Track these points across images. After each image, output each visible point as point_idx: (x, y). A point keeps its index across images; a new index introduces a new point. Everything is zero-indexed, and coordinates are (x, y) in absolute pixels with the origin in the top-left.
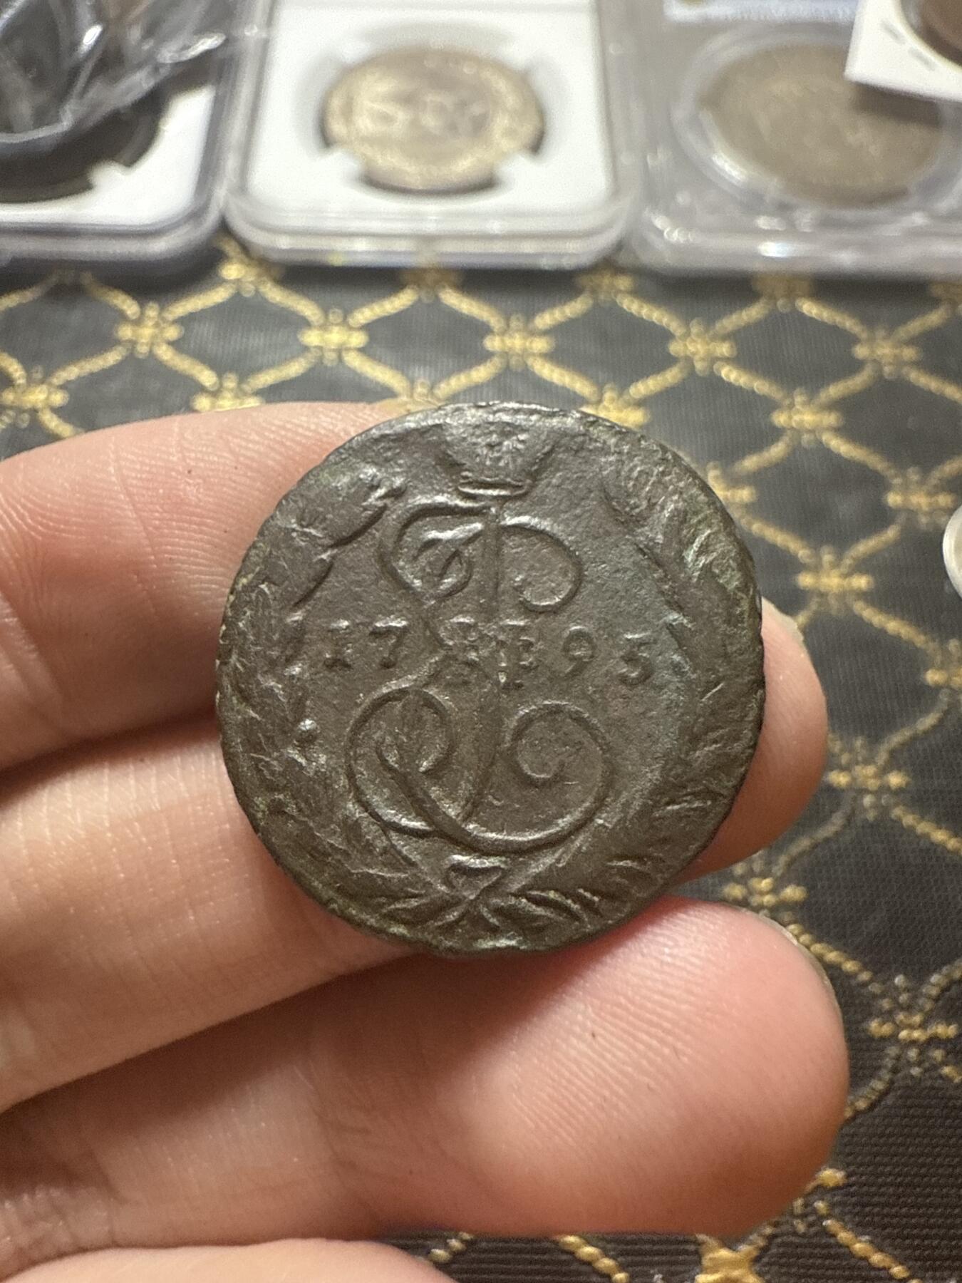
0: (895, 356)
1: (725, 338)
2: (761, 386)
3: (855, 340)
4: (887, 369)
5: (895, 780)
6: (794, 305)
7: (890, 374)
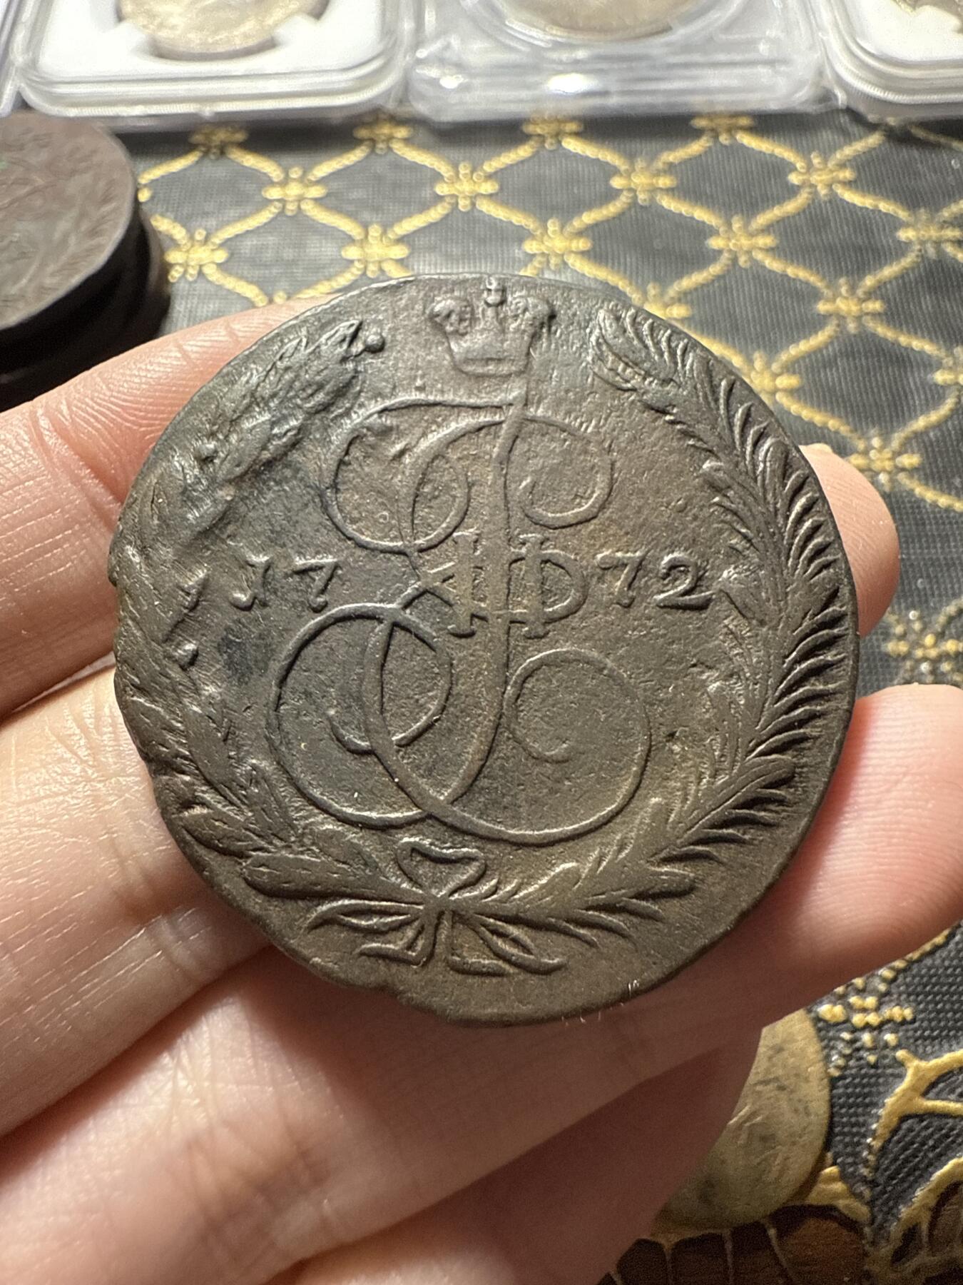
0: (652, 184)
1: (489, 177)
2: (518, 219)
4: (642, 197)
6: (559, 142)
7: (644, 200)
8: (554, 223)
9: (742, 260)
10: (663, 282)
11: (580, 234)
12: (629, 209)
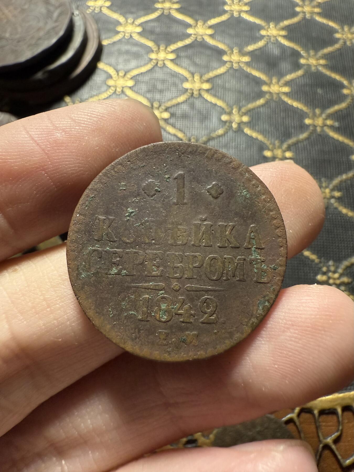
8: (273, 24)
9: (348, 43)
10: (316, 50)
11: (283, 29)
12: (303, 20)
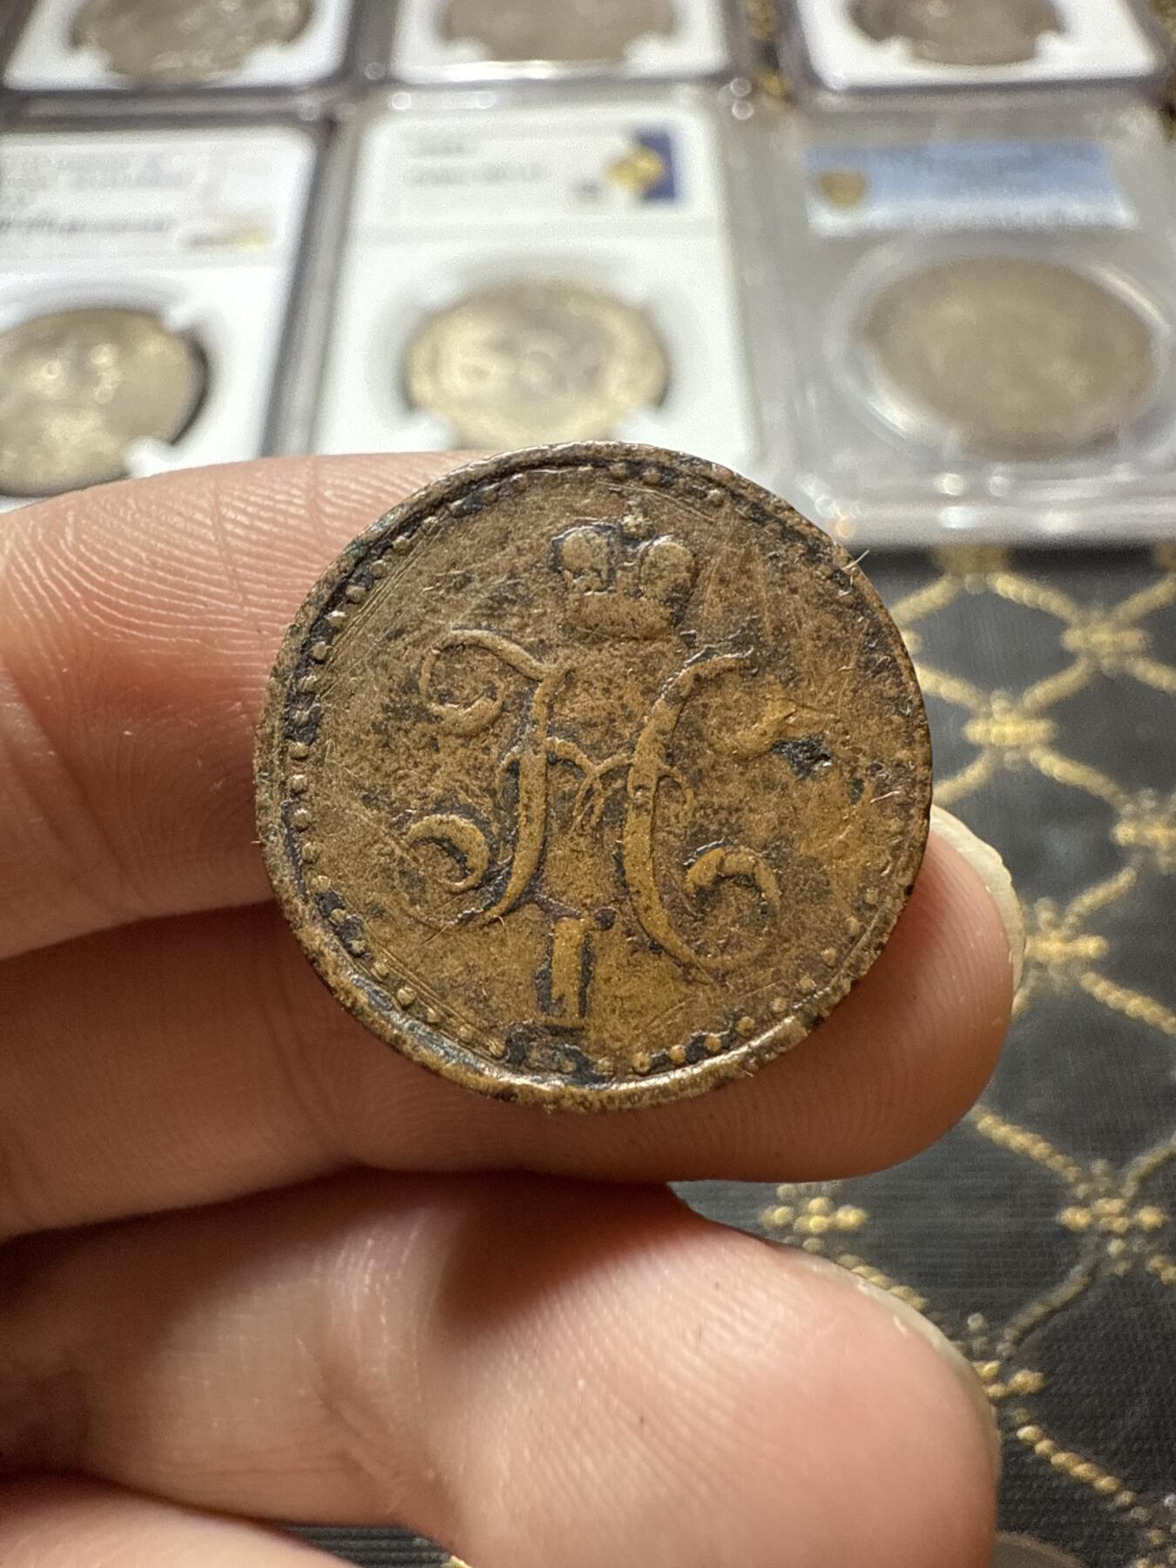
0: (1116, 643)
2: (950, 689)
3: (1061, 625)
4: (1106, 663)
5: (1149, 1217)
6: (984, 582)
7: (1110, 670)
